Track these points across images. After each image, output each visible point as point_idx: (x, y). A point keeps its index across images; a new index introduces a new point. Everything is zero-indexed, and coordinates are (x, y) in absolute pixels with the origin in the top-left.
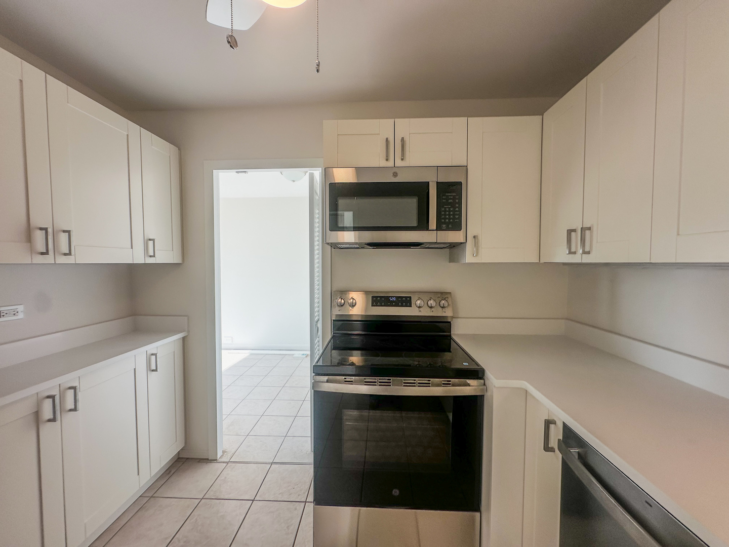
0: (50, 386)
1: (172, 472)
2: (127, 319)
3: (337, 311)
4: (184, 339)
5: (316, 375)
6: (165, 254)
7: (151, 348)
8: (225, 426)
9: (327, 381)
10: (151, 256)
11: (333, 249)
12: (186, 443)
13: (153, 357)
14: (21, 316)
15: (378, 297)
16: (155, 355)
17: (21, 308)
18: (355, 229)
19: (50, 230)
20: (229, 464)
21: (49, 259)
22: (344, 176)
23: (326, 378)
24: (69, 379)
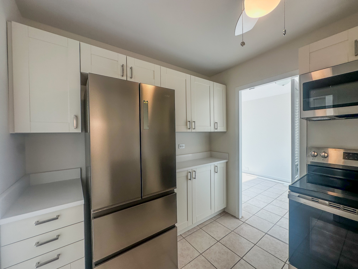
0: (190, 169)
1: (222, 215)
2: (208, 152)
3: (311, 160)
4: (227, 162)
5: (291, 191)
6: (221, 128)
7: (216, 163)
8: (243, 207)
9: (298, 196)
10: (216, 129)
11: (308, 121)
12: (227, 206)
13: (216, 167)
14: (184, 147)
15: (350, 153)
16: (217, 166)
17: (184, 145)
18: (334, 106)
19: (191, 122)
20: (244, 223)
21: (190, 131)
22: (317, 76)
23: (298, 194)
24: (194, 168)
